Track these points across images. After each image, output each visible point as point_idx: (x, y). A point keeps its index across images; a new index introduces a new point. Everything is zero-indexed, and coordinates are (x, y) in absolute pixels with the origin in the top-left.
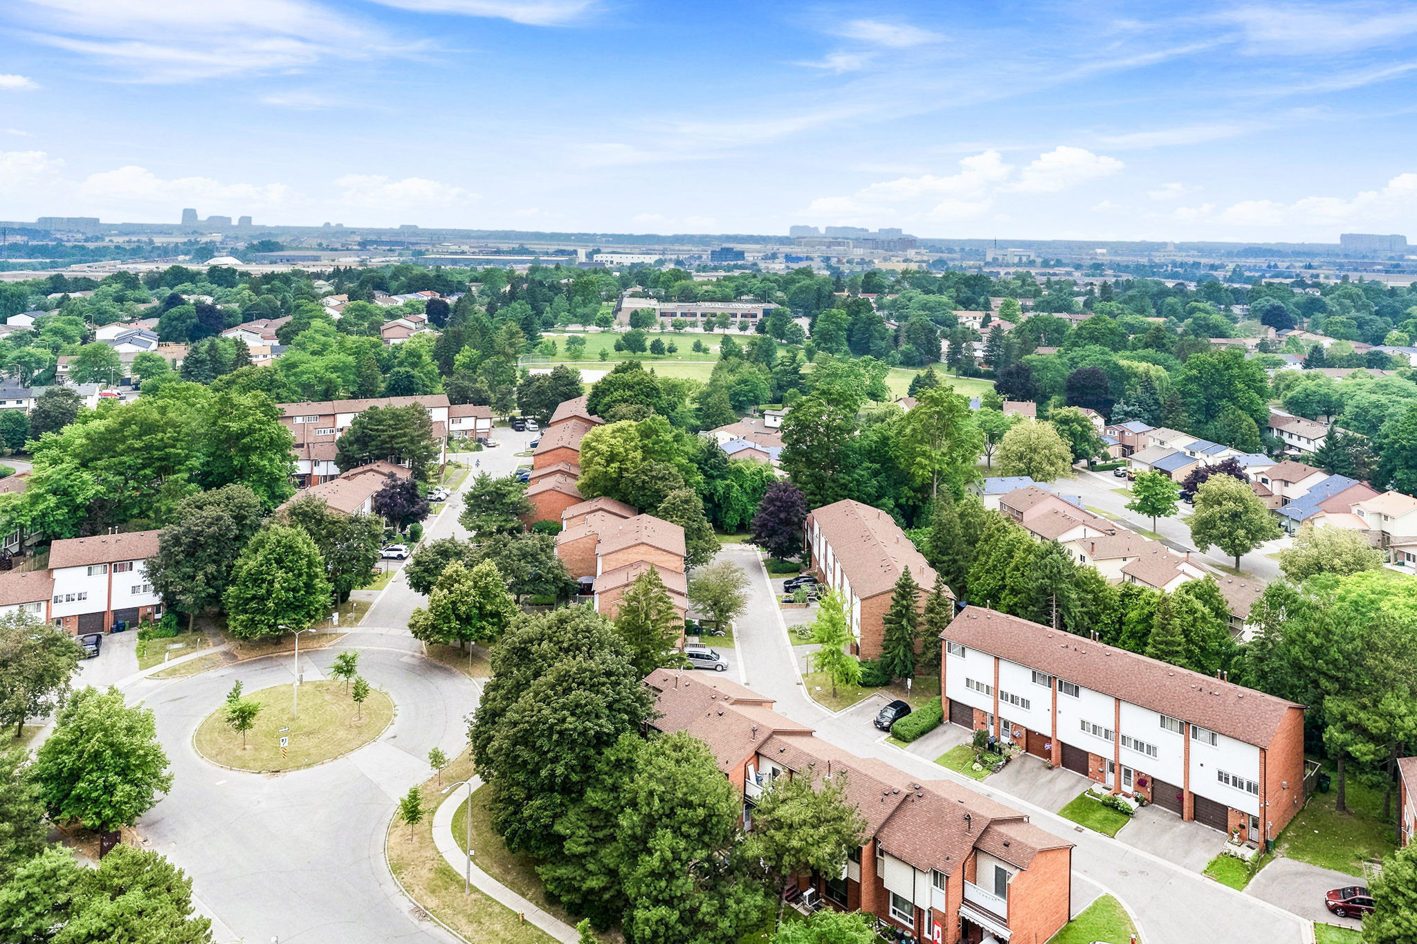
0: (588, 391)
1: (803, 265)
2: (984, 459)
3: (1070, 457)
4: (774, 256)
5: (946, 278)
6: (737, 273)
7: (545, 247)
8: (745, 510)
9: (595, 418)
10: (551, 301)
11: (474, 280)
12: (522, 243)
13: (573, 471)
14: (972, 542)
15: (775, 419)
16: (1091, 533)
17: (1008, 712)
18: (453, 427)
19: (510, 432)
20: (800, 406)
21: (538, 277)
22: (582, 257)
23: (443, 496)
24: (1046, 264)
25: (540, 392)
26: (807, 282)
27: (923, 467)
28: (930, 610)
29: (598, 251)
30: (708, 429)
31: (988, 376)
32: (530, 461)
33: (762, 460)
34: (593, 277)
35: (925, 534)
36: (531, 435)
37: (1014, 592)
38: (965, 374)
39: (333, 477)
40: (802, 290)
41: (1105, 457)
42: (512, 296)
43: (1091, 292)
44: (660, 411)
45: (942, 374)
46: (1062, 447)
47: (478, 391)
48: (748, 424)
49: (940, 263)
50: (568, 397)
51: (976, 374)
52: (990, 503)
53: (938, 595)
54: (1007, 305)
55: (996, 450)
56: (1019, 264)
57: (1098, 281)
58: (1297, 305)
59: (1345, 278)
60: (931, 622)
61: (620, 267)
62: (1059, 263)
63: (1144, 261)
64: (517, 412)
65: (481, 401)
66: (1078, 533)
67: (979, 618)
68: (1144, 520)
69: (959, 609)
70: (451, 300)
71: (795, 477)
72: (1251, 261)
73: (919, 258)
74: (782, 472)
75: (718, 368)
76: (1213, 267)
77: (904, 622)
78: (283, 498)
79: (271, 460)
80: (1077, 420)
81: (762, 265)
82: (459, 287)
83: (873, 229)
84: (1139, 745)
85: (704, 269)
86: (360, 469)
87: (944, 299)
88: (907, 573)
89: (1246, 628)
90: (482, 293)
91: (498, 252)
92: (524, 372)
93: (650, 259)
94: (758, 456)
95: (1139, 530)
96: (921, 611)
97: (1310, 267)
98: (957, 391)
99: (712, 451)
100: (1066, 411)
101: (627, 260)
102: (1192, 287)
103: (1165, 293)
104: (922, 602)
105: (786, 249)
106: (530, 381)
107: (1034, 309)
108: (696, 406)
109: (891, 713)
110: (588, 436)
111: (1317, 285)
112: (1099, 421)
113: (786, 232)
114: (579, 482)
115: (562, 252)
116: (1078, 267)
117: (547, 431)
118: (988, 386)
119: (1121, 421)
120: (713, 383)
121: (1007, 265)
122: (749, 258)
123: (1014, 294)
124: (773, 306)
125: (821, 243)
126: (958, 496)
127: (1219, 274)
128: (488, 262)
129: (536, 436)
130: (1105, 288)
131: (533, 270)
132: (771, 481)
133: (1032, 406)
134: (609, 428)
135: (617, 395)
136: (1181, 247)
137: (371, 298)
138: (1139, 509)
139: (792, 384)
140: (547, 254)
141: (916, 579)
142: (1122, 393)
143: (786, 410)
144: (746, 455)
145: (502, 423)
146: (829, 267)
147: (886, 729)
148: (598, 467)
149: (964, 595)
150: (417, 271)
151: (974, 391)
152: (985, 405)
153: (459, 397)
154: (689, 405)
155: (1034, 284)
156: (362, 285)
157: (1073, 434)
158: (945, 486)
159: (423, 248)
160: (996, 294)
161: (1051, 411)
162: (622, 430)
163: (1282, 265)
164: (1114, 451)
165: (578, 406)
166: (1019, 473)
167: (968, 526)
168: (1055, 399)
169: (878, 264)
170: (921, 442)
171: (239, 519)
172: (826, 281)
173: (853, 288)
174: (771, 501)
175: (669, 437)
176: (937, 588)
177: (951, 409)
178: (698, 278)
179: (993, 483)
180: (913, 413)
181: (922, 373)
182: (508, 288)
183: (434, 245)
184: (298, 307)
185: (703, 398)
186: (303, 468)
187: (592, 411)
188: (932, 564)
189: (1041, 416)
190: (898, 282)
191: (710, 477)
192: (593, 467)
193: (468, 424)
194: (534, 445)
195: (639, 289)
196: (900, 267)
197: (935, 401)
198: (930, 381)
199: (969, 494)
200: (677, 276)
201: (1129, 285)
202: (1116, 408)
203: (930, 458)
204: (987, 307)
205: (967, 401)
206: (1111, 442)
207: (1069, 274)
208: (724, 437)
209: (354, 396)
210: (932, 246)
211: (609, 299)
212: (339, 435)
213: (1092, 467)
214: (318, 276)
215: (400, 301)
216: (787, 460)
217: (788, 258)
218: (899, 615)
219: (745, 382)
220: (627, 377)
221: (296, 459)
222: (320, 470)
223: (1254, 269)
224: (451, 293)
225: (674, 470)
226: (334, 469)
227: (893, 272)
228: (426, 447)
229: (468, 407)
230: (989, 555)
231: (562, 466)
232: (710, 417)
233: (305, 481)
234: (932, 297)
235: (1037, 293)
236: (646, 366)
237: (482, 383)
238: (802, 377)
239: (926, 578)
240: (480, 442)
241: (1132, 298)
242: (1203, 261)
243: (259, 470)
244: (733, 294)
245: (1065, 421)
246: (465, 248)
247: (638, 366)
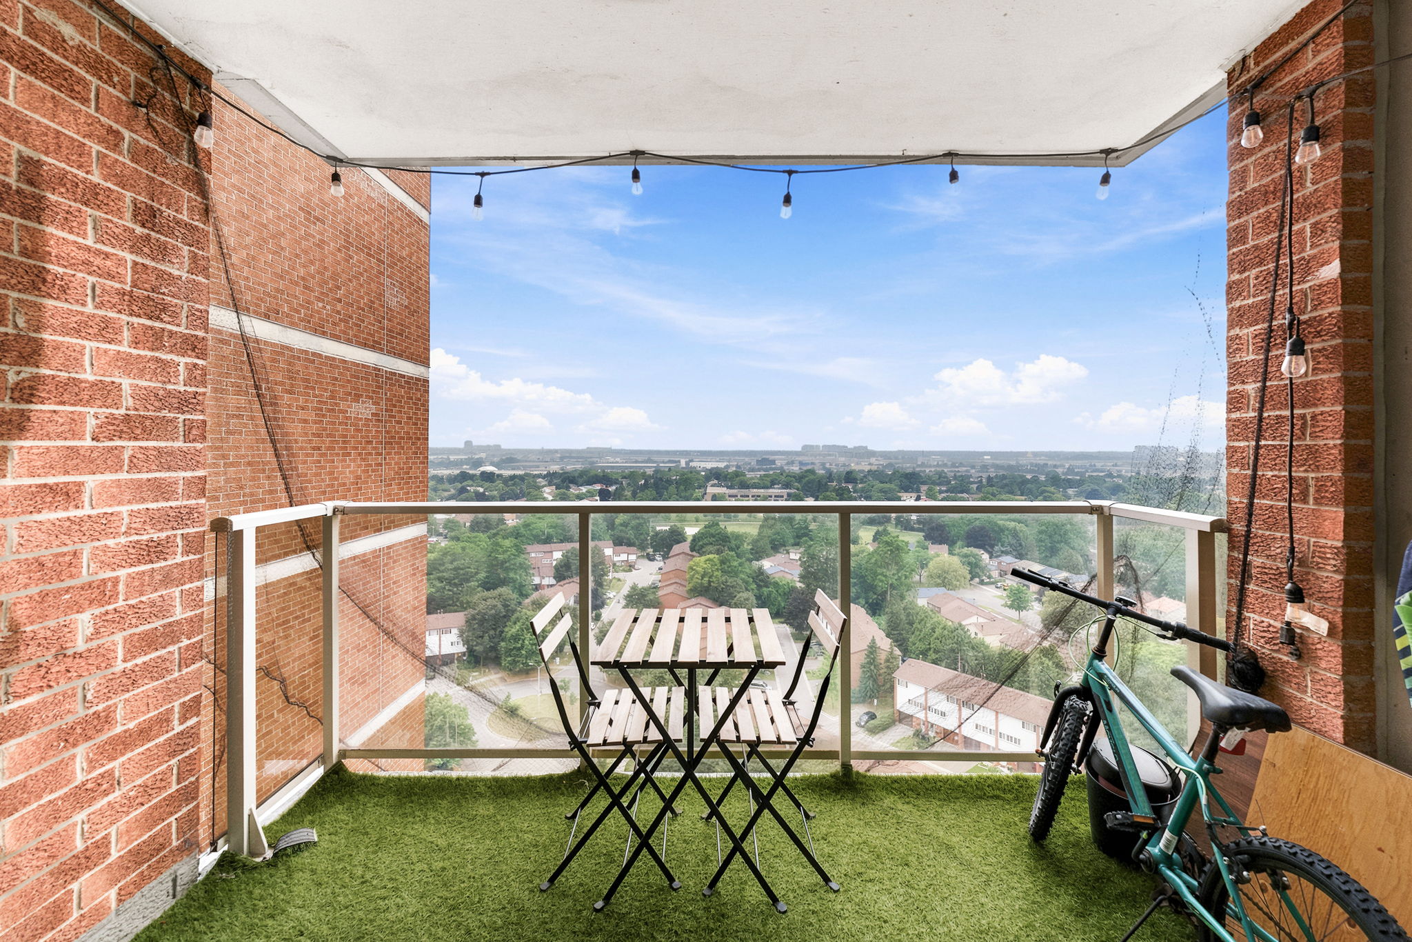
0: (689, 539)
1: (809, 467)
2: (917, 577)
3: (969, 576)
4: (792, 463)
5: (894, 474)
6: (771, 472)
7: (662, 459)
8: (780, 605)
9: (694, 553)
10: (667, 489)
11: (624, 477)
12: (649, 455)
13: (683, 583)
14: (911, 624)
15: (795, 555)
16: (981, 620)
17: (933, 718)
18: (616, 559)
19: (646, 562)
20: (810, 546)
21: (659, 476)
22: (683, 464)
23: (611, 596)
24: (953, 465)
25: (663, 539)
26: (812, 477)
27: (882, 581)
28: (887, 661)
29: (692, 461)
30: (758, 560)
31: (919, 530)
32: (659, 577)
33: (790, 577)
34: (689, 475)
35: (883, 620)
36: (659, 563)
37: (936, 652)
38: (906, 529)
39: (552, 586)
40: (809, 482)
41: (989, 577)
42: (646, 486)
43: (981, 481)
44: (731, 549)
45: (891, 528)
46: (964, 571)
47: (628, 539)
48: (780, 557)
49: (890, 465)
50: (678, 542)
51: (913, 529)
52: (922, 602)
53: (891, 653)
54: (930, 489)
55: (925, 573)
56: (938, 465)
57: (985, 475)
58: (1107, 488)
59: (1138, 473)
60: (888, 667)
61: (705, 470)
62: (961, 465)
63: (1013, 463)
64: (650, 551)
65: (630, 544)
66: (973, 619)
67: (915, 666)
68: (1013, 614)
69: (904, 661)
70: (612, 489)
71: (808, 586)
72: (1079, 463)
73: (877, 463)
74: (801, 585)
75: (762, 527)
76: (1055, 466)
77: (872, 667)
78: (527, 596)
79: (520, 576)
80: (975, 556)
81: (786, 468)
82: (615, 482)
83: (850, 446)
84: (1010, 738)
85: (752, 470)
86: (567, 581)
87: (892, 486)
88: (873, 641)
89: (1074, 674)
90: (629, 484)
91: (636, 462)
92: (654, 528)
93: (722, 465)
94: (786, 575)
95: (1011, 619)
96: (882, 662)
97: (1116, 465)
98: (901, 538)
99: (760, 572)
100: (966, 550)
101: (709, 465)
102: (1043, 478)
103: (1028, 481)
104: (882, 657)
105: (800, 459)
106: (657, 534)
107: (946, 491)
108: (750, 547)
109: (865, 718)
110: (691, 563)
111: (1119, 476)
112: (986, 556)
113: (799, 449)
114: (688, 588)
115: (670, 462)
116: (973, 467)
117: (667, 561)
118: (920, 536)
119: (1000, 556)
120: (759, 534)
121: (930, 466)
122: (778, 463)
123: (934, 483)
124: (792, 491)
125: (820, 455)
126: (902, 597)
127: (1060, 471)
128: (631, 467)
129: (661, 564)
130: (989, 479)
131: (656, 471)
132: (793, 589)
133: (945, 547)
134: (703, 558)
135: (705, 541)
136: (1035, 454)
137: (568, 488)
138: (1011, 607)
139: (806, 535)
140: (663, 462)
141: (879, 643)
142: (1000, 540)
143: (802, 550)
144: (781, 574)
145: (643, 556)
146: (824, 468)
147: (863, 727)
148: (697, 579)
149: (906, 653)
150: (593, 473)
151: (912, 539)
152: (917, 546)
153: (618, 542)
154: (747, 547)
155: (946, 477)
156: (563, 481)
157: (969, 564)
158: (894, 592)
159: (595, 460)
160: (924, 483)
161: (957, 551)
162: (709, 560)
163: (1099, 465)
164: (995, 574)
165: (685, 547)
166: (938, 585)
167: (908, 615)
168: (959, 543)
169: (853, 466)
170: (880, 567)
171: (505, 606)
172: (822, 477)
173: (839, 481)
174: (795, 599)
175: (735, 564)
176: (891, 648)
177: (898, 548)
178: (749, 475)
179: (922, 591)
180: (875, 551)
181: (881, 528)
182: (643, 482)
183: (600, 458)
184: (529, 493)
185: (755, 542)
186: (537, 580)
187: (692, 549)
188: (888, 636)
189: (951, 553)
190: (865, 476)
191: (759, 587)
192: (695, 580)
193: (624, 557)
194: (660, 569)
195: (716, 482)
196: (867, 468)
197: (887, 543)
198: (885, 532)
199: (908, 599)
200: (737, 474)
201: (1004, 477)
202: (996, 548)
203: (885, 576)
204: (918, 491)
205: (907, 543)
206: (994, 568)
207: (967, 471)
208: (767, 564)
209: (562, 541)
210: (884, 455)
211: (700, 487)
212: (554, 563)
213: (982, 583)
214: (539, 476)
215: (584, 489)
216: (803, 578)
217: (801, 463)
218: (870, 663)
219: (778, 533)
220: (712, 531)
221: (533, 575)
222: (546, 581)
223: (1081, 467)
224: (611, 485)
225: (740, 582)
226: (553, 581)
227: (862, 471)
228: (602, 569)
229: (624, 548)
230: (921, 631)
231: (677, 581)
232: (758, 554)
233: (537, 588)
234: (888, 485)
235: (949, 482)
236: (722, 525)
237: (630, 534)
238: (810, 531)
239: (885, 643)
240: (630, 567)
241: (1006, 485)
242: (1050, 463)
243: (514, 581)
244: (769, 484)
245: (966, 556)
246: (618, 459)
247: (718, 524)
